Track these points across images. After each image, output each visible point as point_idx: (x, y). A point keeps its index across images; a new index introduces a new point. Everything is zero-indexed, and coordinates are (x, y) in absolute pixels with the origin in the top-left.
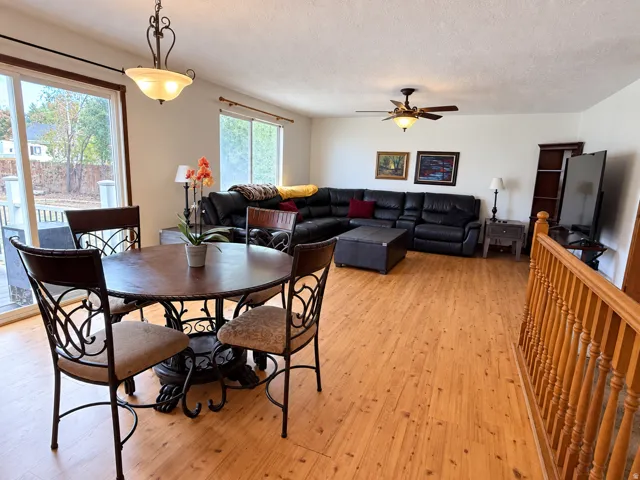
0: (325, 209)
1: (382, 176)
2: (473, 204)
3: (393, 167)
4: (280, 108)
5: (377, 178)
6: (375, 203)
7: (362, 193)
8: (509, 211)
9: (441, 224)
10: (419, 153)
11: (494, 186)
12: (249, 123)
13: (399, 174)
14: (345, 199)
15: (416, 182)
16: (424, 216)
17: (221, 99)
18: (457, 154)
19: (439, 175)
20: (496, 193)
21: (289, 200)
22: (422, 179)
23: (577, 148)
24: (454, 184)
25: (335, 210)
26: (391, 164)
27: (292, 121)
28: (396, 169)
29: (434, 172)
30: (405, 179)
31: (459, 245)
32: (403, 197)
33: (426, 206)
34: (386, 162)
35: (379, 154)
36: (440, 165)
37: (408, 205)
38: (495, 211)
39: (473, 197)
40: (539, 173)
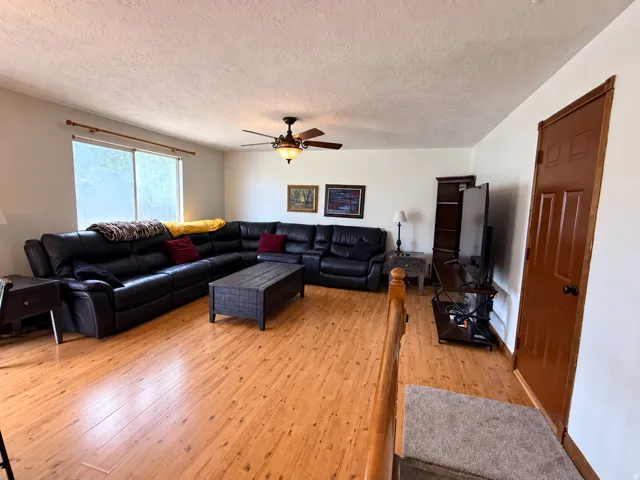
0: (234, 243)
1: (293, 208)
2: (379, 236)
3: (303, 200)
4: (175, 139)
5: (288, 210)
6: (286, 236)
7: (275, 226)
8: (414, 244)
9: (349, 258)
10: (327, 186)
11: (397, 218)
12: (130, 154)
13: (310, 206)
14: (256, 232)
15: (326, 215)
16: (333, 250)
17: (69, 122)
18: (363, 188)
19: (346, 208)
20: (399, 225)
21: (182, 236)
22: (330, 212)
23: (470, 181)
24: (361, 217)
25: (245, 244)
26: (300, 197)
27: (193, 153)
28: (307, 203)
29: (343, 205)
30: (316, 211)
31: (364, 279)
32: (313, 230)
33: (334, 239)
34: (297, 195)
35: (290, 187)
36: (347, 198)
37: (319, 237)
38: (399, 243)
39: (379, 229)
40: (438, 206)
